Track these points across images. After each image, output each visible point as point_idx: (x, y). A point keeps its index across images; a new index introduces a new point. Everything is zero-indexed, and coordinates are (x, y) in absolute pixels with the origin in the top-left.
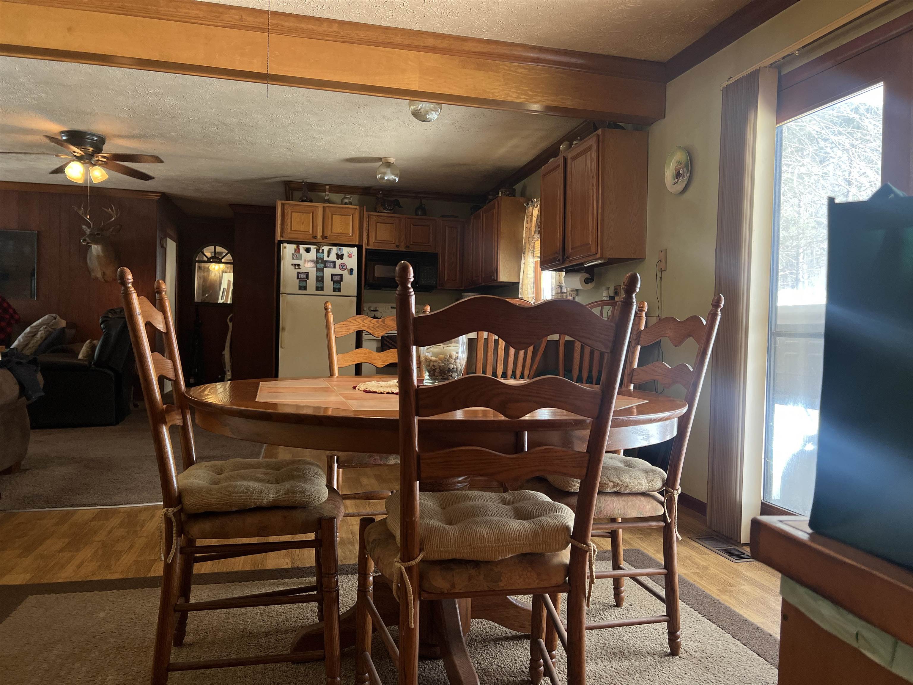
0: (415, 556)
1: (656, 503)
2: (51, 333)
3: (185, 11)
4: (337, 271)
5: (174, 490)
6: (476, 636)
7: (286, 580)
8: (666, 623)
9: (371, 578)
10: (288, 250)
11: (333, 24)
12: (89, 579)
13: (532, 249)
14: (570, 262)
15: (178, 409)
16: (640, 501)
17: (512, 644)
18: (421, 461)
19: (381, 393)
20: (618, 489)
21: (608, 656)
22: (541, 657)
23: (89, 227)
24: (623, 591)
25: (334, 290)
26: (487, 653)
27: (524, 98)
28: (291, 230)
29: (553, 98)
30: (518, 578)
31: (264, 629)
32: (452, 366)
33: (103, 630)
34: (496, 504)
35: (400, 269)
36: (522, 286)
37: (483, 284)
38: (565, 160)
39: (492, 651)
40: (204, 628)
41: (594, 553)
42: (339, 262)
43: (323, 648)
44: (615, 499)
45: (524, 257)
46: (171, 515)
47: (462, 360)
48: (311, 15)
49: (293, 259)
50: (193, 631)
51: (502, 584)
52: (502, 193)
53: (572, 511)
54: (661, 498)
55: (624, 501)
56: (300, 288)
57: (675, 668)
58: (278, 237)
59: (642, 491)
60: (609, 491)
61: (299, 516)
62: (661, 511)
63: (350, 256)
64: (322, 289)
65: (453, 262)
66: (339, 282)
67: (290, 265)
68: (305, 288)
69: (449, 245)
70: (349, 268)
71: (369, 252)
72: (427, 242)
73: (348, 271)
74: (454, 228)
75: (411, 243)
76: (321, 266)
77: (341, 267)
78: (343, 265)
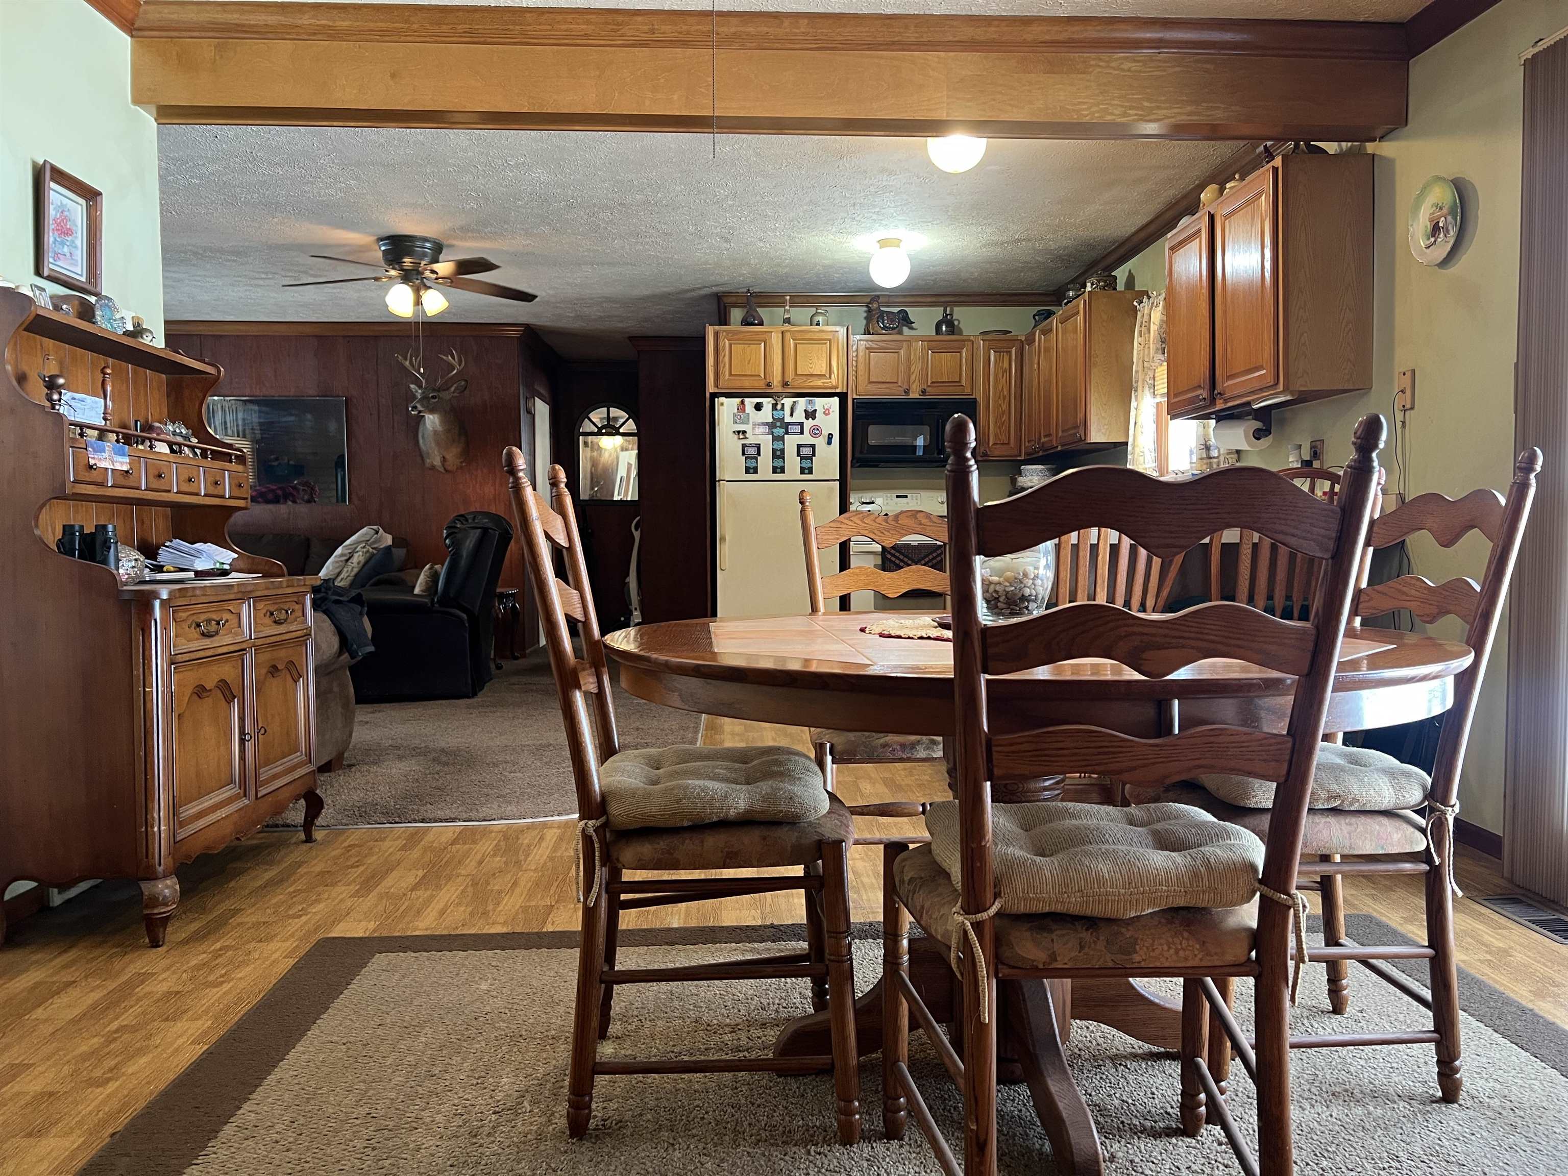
0: (988, 905)
1: (1412, 829)
2: (373, 555)
3: (564, 27)
4: (806, 439)
5: (595, 792)
6: (1080, 1050)
7: (756, 945)
8: (1432, 1046)
9: (905, 943)
10: (726, 408)
11: (801, 21)
12: (459, 932)
13: (1151, 382)
14: (1226, 401)
15: (591, 667)
16: (1380, 825)
17: (1144, 1066)
18: (994, 749)
19: (909, 638)
20: (1338, 803)
21: (1323, 1097)
22: (1201, 1089)
23: (420, 387)
24: (1347, 986)
25: (802, 471)
26: (1101, 1078)
27: (1136, 115)
28: (730, 374)
29: (1189, 108)
30: (1165, 947)
31: (728, 1021)
32: (1027, 592)
33: (488, 1009)
34: (1120, 825)
35: (952, 428)
36: (1133, 448)
37: (1059, 448)
38: (1212, 218)
39: (1110, 1077)
40: (635, 1013)
41: (1304, 911)
42: (808, 424)
43: (830, 1053)
44: (1332, 820)
45: (1136, 397)
46: (591, 831)
47: (1045, 581)
48: (764, 9)
49: (735, 422)
50: (621, 1017)
51: (1137, 958)
52: (1092, 284)
53: (1257, 838)
54: (1422, 822)
55: (1351, 824)
57: (1452, 1123)
58: (711, 388)
59: (1383, 808)
60: (1321, 807)
61: (787, 837)
62: (1420, 844)
63: (827, 412)
64: (782, 470)
65: (1003, 413)
66: (810, 458)
67: (731, 433)
68: (755, 471)
69: (996, 383)
70: (825, 433)
71: (858, 404)
72: (958, 380)
73: (824, 438)
74: (1004, 352)
75: (929, 383)
76: (779, 431)
77: (813, 432)
78: (815, 429)
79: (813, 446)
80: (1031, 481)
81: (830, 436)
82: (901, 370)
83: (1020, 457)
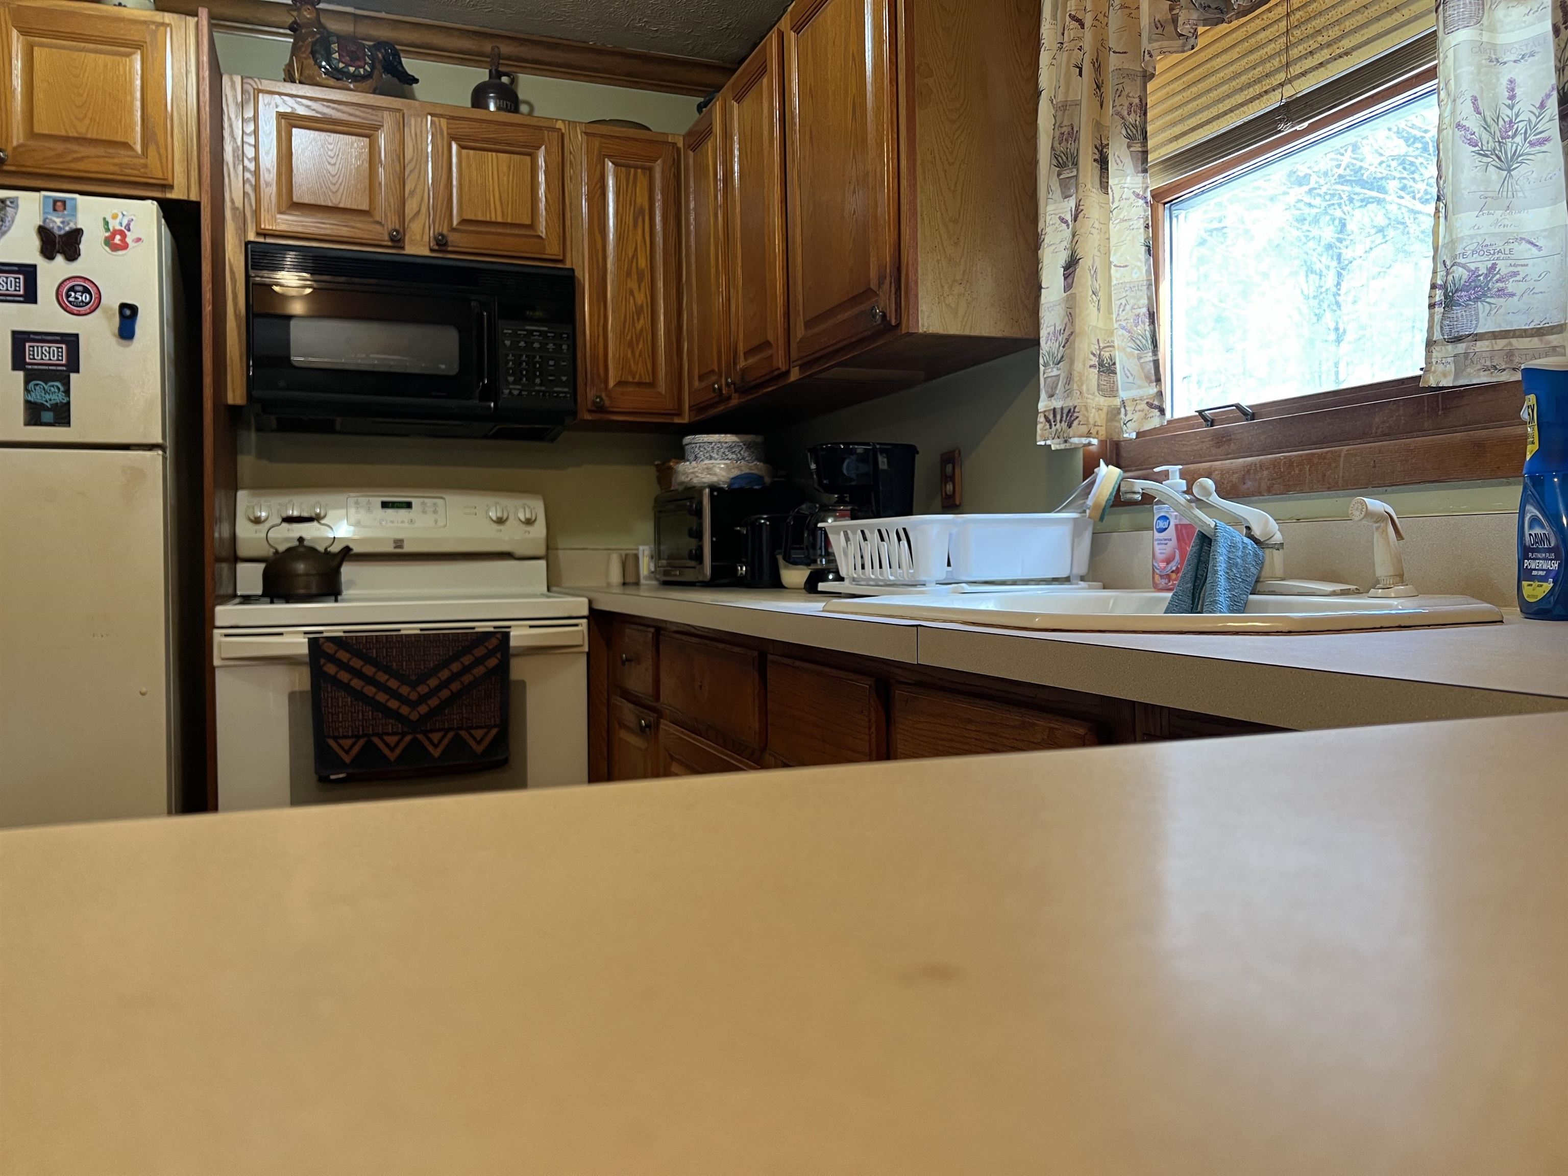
4: (47, 316)
25: (34, 415)
37: (793, 376)
42: (52, 273)
63: (117, 241)
65: (639, 311)
66: (60, 375)
69: (620, 238)
70: (112, 300)
72: (528, 222)
73: (109, 318)
74: (636, 167)
75: (455, 223)
77: (68, 296)
78: (78, 288)
79: (71, 341)
80: (709, 469)
81: (127, 314)
82: (380, 184)
83: (680, 414)
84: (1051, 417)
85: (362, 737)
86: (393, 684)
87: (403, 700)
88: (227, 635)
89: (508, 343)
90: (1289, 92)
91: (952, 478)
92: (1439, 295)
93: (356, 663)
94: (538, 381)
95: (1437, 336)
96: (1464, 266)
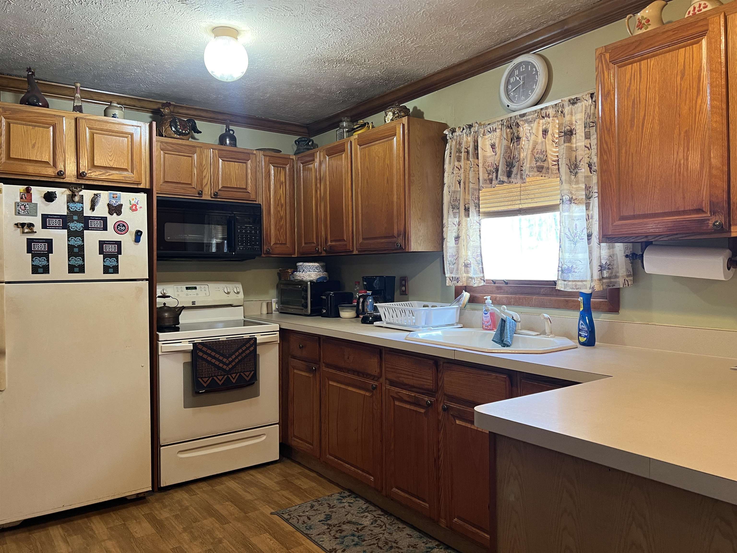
4: (110, 235)
13: (476, 201)
25: (106, 270)
28: (9, 157)
42: (112, 220)
49: (18, 213)
56: (35, 270)
63: (134, 208)
64: (82, 269)
65: (281, 218)
66: (116, 256)
67: (12, 224)
68: (46, 270)
69: (275, 192)
70: (132, 229)
71: (160, 202)
72: (245, 187)
73: (131, 235)
74: (280, 167)
75: (220, 187)
76: (76, 226)
77: (118, 228)
78: (121, 225)
79: (119, 244)
81: (138, 234)
82: (195, 174)
83: (294, 254)
84: (452, 279)
85: (211, 377)
86: (221, 358)
87: (224, 364)
88: (163, 344)
89: (239, 231)
90: (521, 207)
91: (405, 286)
92: (560, 269)
93: (209, 351)
94: (249, 244)
95: (560, 278)
96: (566, 265)
